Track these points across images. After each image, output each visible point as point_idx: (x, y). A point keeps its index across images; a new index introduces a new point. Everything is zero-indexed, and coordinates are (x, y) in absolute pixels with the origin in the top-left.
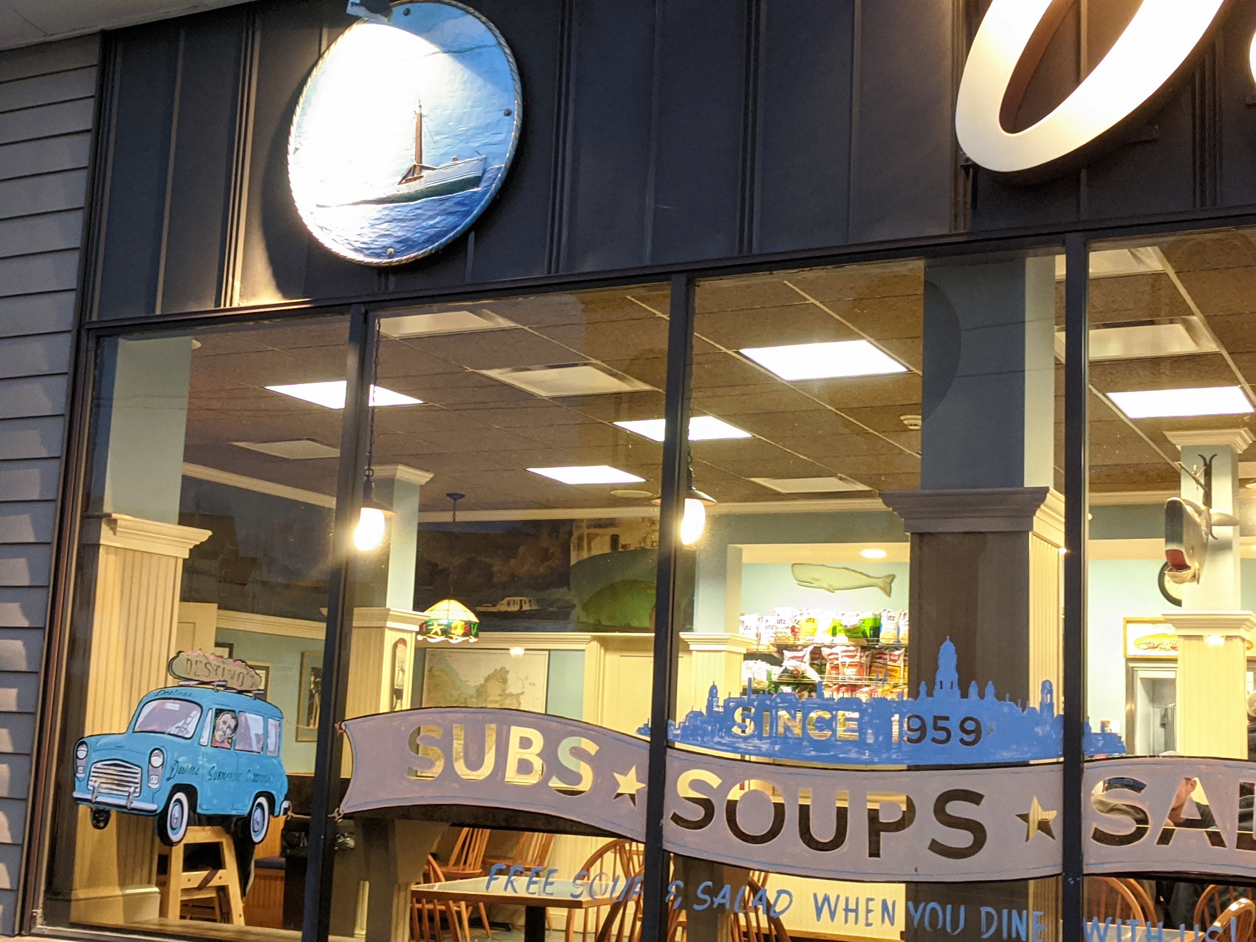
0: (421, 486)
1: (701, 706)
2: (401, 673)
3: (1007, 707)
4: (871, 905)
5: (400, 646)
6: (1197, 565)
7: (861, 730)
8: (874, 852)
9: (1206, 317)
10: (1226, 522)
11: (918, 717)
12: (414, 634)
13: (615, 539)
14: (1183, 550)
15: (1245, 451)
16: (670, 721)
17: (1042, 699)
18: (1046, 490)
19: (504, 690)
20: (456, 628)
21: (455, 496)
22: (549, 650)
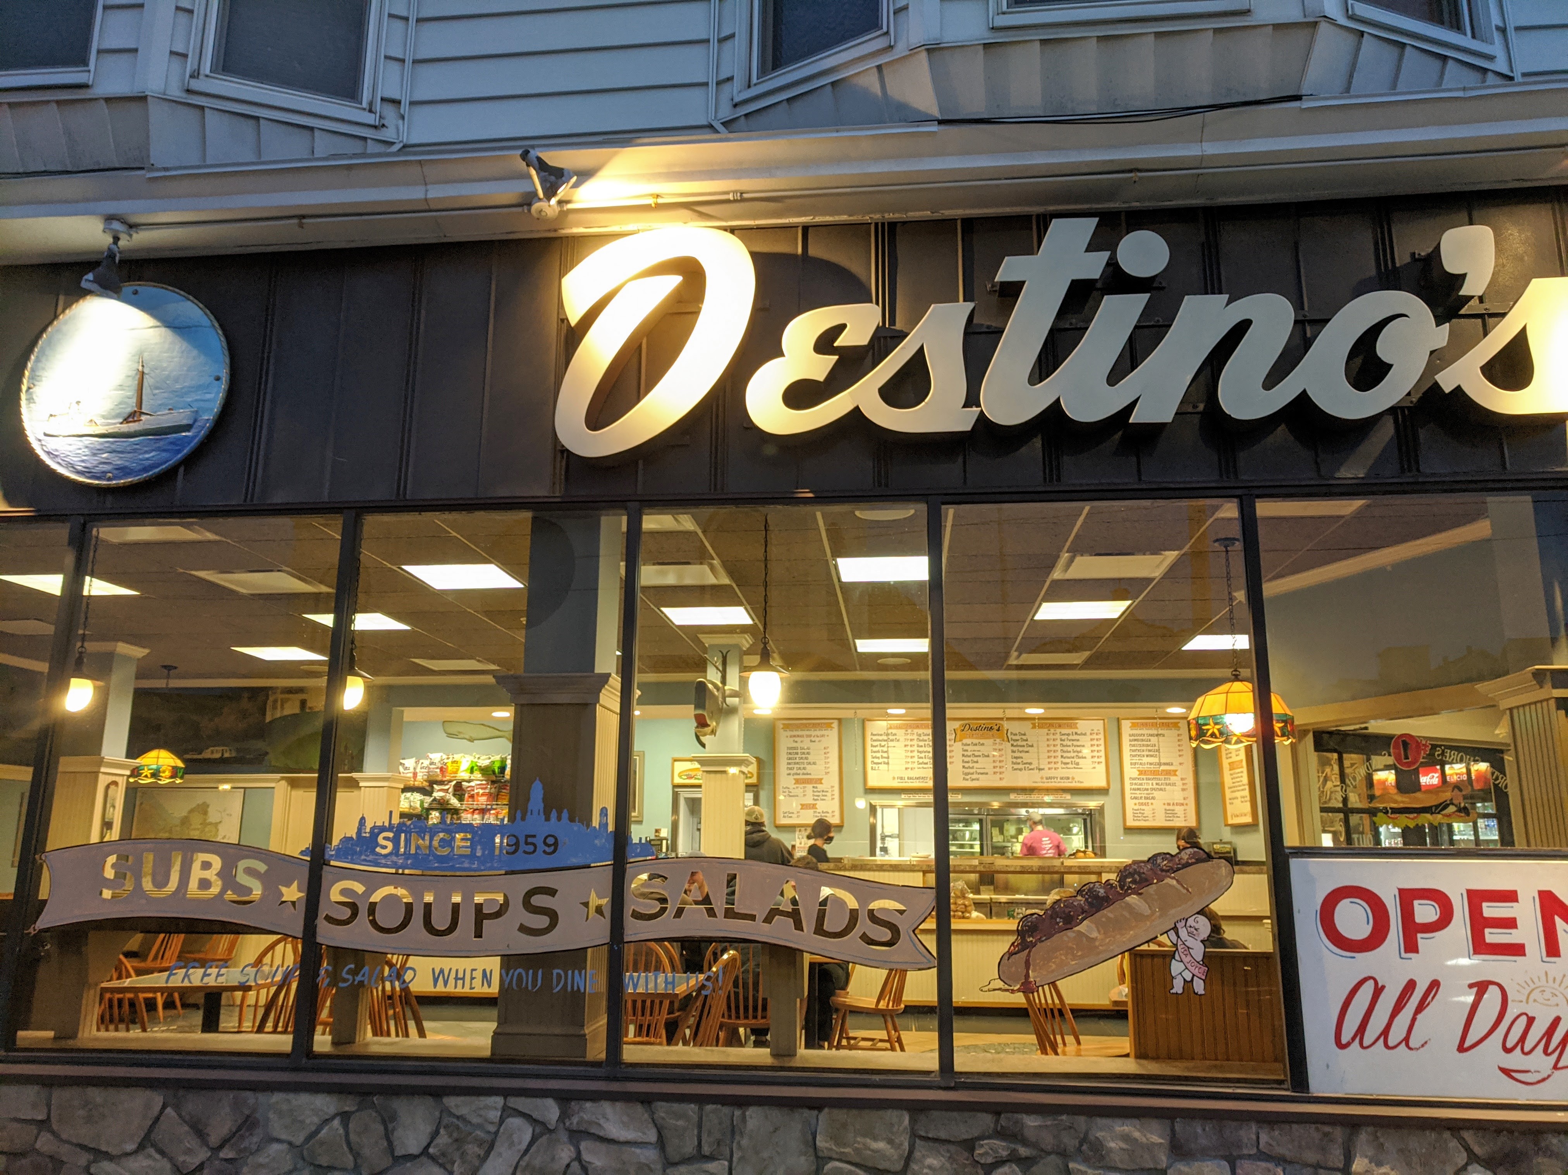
0: (138, 659)
1: (352, 833)
2: (111, 809)
3: (576, 827)
4: (475, 974)
5: (112, 787)
6: (714, 724)
7: (473, 847)
8: (479, 934)
9: (722, 562)
10: (735, 694)
11: (514, 836)
12: (125, 778)
13: (303, 703)
14: (705, 714)
15: (748, 649)
16: (328, 845)
17: (600, 821)
18: (609, 675)
19: (205, 820)
20: (164, 772)
21: (168, 668)
22: (245, 788)
